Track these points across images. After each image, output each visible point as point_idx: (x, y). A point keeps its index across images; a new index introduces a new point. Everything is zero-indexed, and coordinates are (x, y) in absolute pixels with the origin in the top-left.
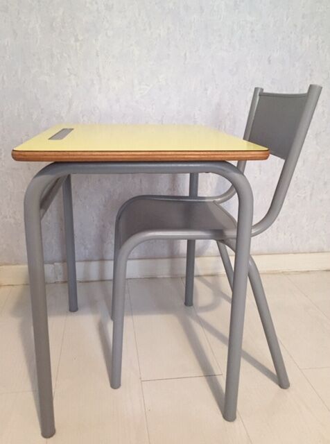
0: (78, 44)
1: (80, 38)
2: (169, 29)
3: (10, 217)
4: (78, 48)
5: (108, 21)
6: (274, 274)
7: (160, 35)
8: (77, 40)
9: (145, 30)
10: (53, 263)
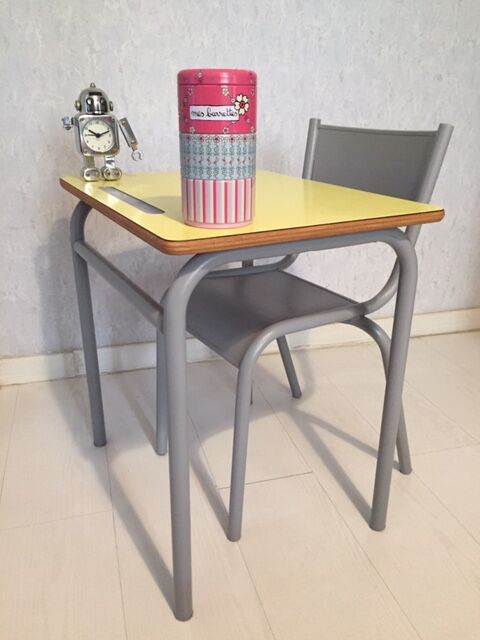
0: (94, 56)
1: (97, 47)
2: (214, 36)
3: (10, 293)
4: (95, 61)
5: (133, 26)
6: (352, 346)
7: (202, 44)
8: (92, 51)
9: (183, 38)
10: (72, 352)
